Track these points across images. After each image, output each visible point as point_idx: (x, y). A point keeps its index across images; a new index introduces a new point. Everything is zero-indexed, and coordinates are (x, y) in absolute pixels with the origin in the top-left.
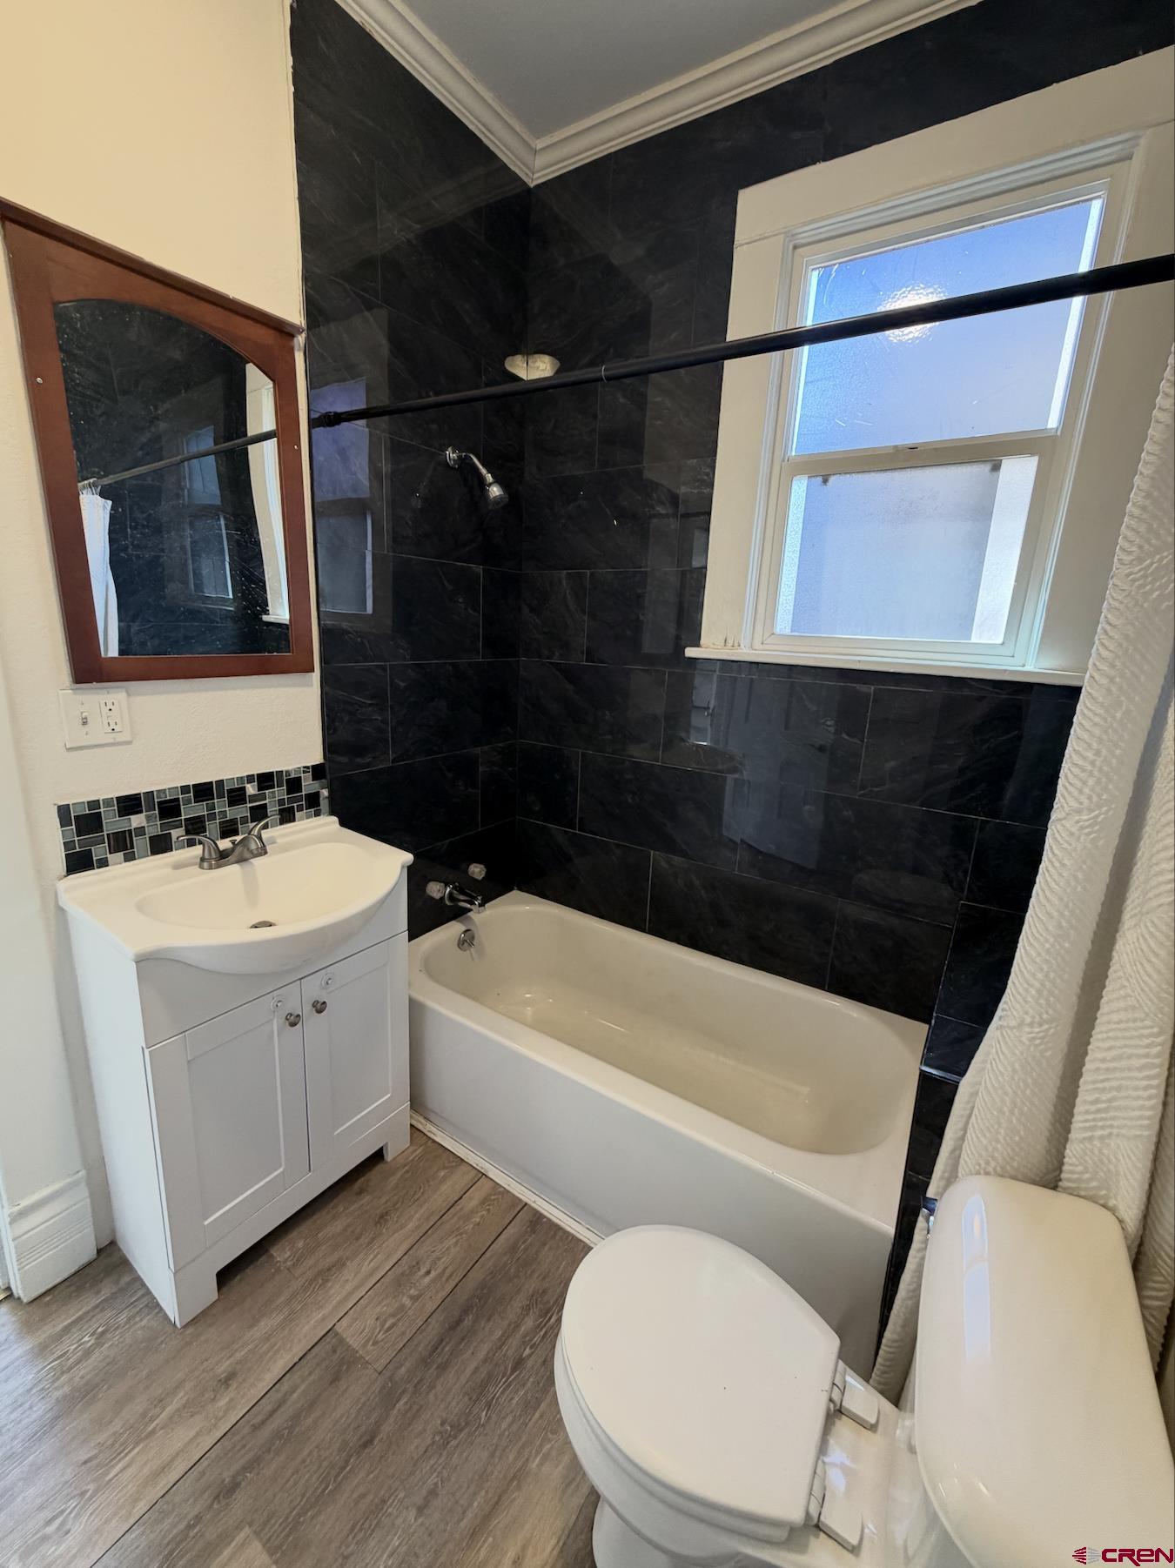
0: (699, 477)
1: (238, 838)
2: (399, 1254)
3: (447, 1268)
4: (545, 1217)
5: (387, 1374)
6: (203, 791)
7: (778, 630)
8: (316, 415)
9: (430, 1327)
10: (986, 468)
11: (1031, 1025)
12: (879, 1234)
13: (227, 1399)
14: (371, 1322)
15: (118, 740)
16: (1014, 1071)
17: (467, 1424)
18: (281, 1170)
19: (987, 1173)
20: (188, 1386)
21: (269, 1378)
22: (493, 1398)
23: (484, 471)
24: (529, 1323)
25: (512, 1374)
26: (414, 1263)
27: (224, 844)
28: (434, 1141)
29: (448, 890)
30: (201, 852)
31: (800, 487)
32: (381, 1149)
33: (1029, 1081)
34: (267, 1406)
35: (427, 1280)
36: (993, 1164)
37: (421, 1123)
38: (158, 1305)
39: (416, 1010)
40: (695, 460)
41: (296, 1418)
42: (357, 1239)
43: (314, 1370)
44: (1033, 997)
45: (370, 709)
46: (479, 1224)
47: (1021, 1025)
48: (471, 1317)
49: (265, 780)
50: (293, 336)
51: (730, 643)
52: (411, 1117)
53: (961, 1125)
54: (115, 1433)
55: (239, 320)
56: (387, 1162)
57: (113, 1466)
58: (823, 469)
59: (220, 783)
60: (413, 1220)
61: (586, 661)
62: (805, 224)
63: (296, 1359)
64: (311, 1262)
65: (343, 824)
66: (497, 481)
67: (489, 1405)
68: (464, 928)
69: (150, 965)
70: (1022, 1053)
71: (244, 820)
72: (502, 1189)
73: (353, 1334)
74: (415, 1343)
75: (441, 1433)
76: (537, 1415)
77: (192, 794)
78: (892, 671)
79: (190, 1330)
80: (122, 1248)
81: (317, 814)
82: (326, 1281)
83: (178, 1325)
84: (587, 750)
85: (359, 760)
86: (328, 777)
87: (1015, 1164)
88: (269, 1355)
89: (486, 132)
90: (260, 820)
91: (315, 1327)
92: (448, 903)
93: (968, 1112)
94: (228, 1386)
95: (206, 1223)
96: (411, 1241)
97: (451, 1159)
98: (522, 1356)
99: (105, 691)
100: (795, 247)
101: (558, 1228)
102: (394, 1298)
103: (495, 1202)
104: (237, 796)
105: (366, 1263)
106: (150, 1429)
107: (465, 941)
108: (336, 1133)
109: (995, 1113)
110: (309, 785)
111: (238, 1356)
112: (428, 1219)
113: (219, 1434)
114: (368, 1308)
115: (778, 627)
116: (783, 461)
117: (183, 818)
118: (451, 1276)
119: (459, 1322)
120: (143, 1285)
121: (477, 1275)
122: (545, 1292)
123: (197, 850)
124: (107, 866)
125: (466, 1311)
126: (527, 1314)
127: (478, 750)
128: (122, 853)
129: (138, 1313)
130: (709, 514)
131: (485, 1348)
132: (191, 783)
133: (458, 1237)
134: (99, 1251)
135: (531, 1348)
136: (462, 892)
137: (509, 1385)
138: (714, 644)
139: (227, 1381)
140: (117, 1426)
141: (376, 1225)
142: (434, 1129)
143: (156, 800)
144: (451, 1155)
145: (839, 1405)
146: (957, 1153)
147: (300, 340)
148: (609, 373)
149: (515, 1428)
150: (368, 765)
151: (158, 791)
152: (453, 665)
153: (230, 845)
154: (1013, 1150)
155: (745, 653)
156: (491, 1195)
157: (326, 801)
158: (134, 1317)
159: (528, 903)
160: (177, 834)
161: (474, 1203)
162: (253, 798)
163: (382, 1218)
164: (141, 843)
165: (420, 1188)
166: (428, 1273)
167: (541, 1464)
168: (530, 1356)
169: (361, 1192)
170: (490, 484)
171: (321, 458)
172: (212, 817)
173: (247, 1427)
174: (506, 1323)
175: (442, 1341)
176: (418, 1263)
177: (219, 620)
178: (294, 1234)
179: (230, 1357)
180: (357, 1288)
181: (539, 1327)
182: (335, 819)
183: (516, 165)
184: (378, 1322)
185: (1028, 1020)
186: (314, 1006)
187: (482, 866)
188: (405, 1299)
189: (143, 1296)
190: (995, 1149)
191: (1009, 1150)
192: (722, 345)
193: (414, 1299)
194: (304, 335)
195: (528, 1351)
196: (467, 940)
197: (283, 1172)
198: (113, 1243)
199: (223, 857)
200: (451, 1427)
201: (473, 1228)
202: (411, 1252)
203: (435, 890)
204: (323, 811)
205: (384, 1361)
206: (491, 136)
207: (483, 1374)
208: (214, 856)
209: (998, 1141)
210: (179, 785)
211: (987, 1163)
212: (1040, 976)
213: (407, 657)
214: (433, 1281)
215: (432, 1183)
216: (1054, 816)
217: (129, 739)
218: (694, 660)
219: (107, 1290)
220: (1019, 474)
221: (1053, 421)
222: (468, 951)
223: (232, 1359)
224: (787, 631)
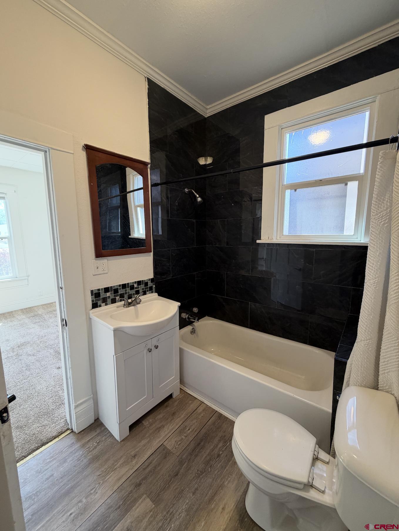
0: (258, 191)
1: (133, 299)
2: (180, 424)
3: (194, 428)
4: (223, 415)
5: (180, 457)
6: (124, 286)
7: (284, 234)
8: (152, 184)
9: (191, 445)
10: (344, 185)
11: (364, 340)
12: (327, 413)
13: (135, 461)
14: (174, 442)
15: (105, 272)
16: (361, 354)
17: (205, 471)
18: (146, 396)
19: (356, 385)
20: (124, 457)
21: (146, 457)
22: (212, 465)
23: (196, 194)
24: (221, 445)
25: (217, 458)
26: (185, 427)
27: (130, 301)
28: (187, 393)
29: (187, 316)
30: (124, 303)
31: (288, 192)
32: (172, 394)
33: (365, 357)
34: (146, 464)
35: (189, 431)
36: (358, 383)
37: (183, 387)
38: (113, 435)
39: (181, 351)
40: (256, 187)
41: (155, 467)
42: (167, 420)
43: (159, 455)
44: (364, 332)
45: (166, 262)
46: (203, 416)
47: (361, 341)
48: (203, 442)
49: (139, 283)
50: (147, 165)
51: (270, 238)
52: (180, 386)
53: (349, 374)
54: (106, 468)
55: (135, 163)
56: (173, 398)
57: (107, 476)
58: (295, 187)
59: (128, 284)
60: (183, 415)
61: (227, 246)
62: (284, 123)
63: (153, 452)
64: (154, 425)
65: (159, 295)
66: (200, 196)
67: (211, 466)
68: (192, 328)
69: (117, 331)
70: (362, 349)
71: (134, 294)
72: (209, 407)
73: (169, 445)
74: (187, 449)
75: (197, 473)
76: (225, 470)
77: (121, 287)
78: (320, 244)
79: (122, 443)
80: (101, 420)
81: (152, 292)
82: (159, 431)
83: (119, 441)
84: (228, 272)
85: (163, 277)
86: (155, 282)
87: (364, 383)
88: (146, 450)
89: (194, 106)
90: (138, 294)
91: (158, 443)
92: (187, 320)
93: (350, 370)
94: (135, 458)
95: (127, 410)
96: (183, 420)
97: (193, 398)
98: (219, 453)
99: (102, 260)
100: (282, 129)
101: (227, 418)
102: (180, 436)
103: (207, 410)
104: (132, 288)
105: (170, 426)
106: (115, 468)
107: (192, 332)
108: (160, 387)
109: (357, 367)
110: (150, 284)
111: (137, 450)
112: (187, 415)
113: (134, 470)
114: (172, 439)
115: (284, 233)
116: (283, 186)
117: (119, 293)
118: (196, 431)
119: (199, 444)
120: (108, 430)
121: (204, 431)
122: (225, 436)
123: (123, 302)
124: (101, 307)
125: (202, 440)
126: (220, 442)
127: (195, 273)
128: (105, 303)
129: (108, 437)
130: (261, 200)
131: (208, 451)
132: (121, 284)
133: (197, 420)
134: (95, 420)
135: (222, 452)
136: (191, 316)
137: (216, 461)
138: (265, 239)
139: (134, 456)
140: (106, 466)
141: (172, 415)
142: (187, 389)
143: (113, 289)
144: (193, 397)
145: (317, 457)
146: (349, 382)
147: (149, 166)
148: (234, 171)
149: (219, 473)
150: (165, 278)
151: (114, 286)
152: (187, 248)
153: (131, 301)
154: (363, 378)
155: (275, 241)
156: (205, 408)
157: (154, 289)
158: (107, 438)
159: (212, 320)
160: (118, 298)
161: (201, 410)
162: (136, 288)
163: (174, 414)
164: (109, 301)
165: (184, 406)
166: (189, 430)
167: (228, 484)
168: (222, 454)
169: (167, 406)
170: (198, 198)
171: (154, 195)
172: (126, 293)
173: (142, 469)
174: (214, 444)
175: (195, 449)
176: (186, 427)
177: (116, 238)
178: (148, 418)
179: (134, 450)
180: (168, 433)
181: (224, 446)
182: (157, 294)
183: (202, 113)
184: (176, 443)
185: (363, 339)
186: (155, 347)
187: (197, 308)
188: (183, 436)
189: (108, 433)
190: (358, 379)
191: (362, 379)
192: (263, 164)
193: (186, 437)
194: (150, 165)
195: (221, 452)
196: (193, 332)
197: (146, 397)
198: (98, 418)
199: (129, 304)
200: (200, 472)
201: (201, 417)
202: (183, 424)
203: (184, 315)
204: (154, 291)
205: (179, 453)
206: (196, 107)
207: (208, 458)
208: (127, 304)
209: (359, 376)
210: (118, 285)
211: (357, 383)
212: (365, 326)
213: (175, 247)
214: (191, 432)
215: (187, 404)
216: (365, 281)
217: (107, 272)
218: (258, 244)
219: (98, 431)
220: (353, 186)
221: (362, 171)
222: (194, 335)
223: (135, 451)
224: (287, 234)
